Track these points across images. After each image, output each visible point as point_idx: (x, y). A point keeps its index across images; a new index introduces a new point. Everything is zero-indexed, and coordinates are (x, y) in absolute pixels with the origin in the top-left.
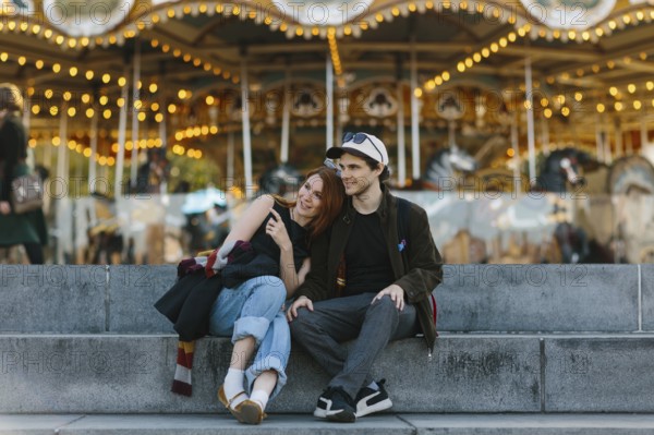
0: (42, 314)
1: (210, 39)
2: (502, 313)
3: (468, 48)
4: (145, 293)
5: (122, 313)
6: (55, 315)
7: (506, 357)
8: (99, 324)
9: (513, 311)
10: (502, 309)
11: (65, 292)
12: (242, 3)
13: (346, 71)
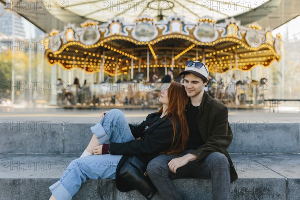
0: (35, 146)
1: (124, 47)
2: (240, 145)
4: (81, 136)
5: (70, 145)
6: (41, 146)
8: (60, 150)
9: (245, 145)
10: (240, 144)
11: (45, 136)
12: (126, 37)
13: (156, 54)
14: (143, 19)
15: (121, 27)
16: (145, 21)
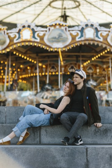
3: (95, 54)
5: (9, 119)
7: (109, 130)
9: (110, 119)
10: (107, 118)
12: (37, 42)
13: (63, 60)
14: (56, 24)
15: (32, 32)
16: (57, 27)
